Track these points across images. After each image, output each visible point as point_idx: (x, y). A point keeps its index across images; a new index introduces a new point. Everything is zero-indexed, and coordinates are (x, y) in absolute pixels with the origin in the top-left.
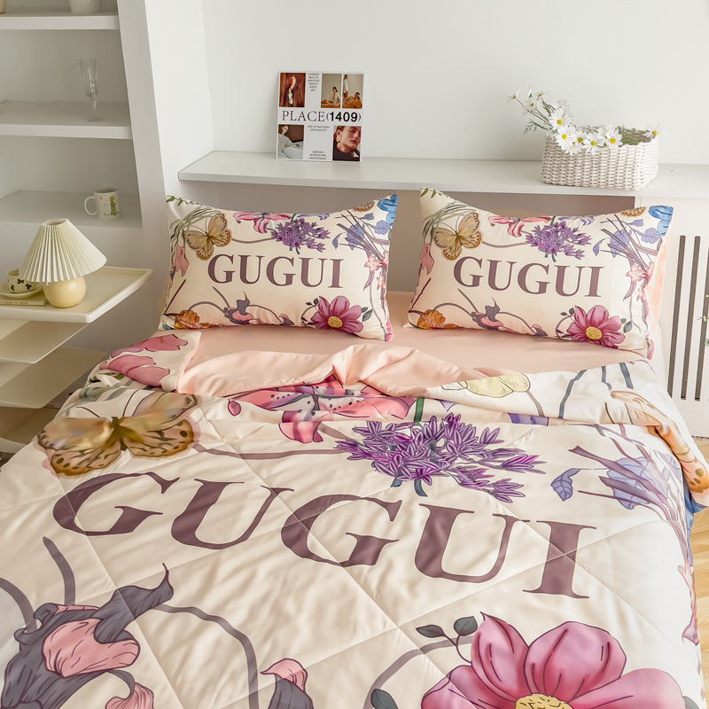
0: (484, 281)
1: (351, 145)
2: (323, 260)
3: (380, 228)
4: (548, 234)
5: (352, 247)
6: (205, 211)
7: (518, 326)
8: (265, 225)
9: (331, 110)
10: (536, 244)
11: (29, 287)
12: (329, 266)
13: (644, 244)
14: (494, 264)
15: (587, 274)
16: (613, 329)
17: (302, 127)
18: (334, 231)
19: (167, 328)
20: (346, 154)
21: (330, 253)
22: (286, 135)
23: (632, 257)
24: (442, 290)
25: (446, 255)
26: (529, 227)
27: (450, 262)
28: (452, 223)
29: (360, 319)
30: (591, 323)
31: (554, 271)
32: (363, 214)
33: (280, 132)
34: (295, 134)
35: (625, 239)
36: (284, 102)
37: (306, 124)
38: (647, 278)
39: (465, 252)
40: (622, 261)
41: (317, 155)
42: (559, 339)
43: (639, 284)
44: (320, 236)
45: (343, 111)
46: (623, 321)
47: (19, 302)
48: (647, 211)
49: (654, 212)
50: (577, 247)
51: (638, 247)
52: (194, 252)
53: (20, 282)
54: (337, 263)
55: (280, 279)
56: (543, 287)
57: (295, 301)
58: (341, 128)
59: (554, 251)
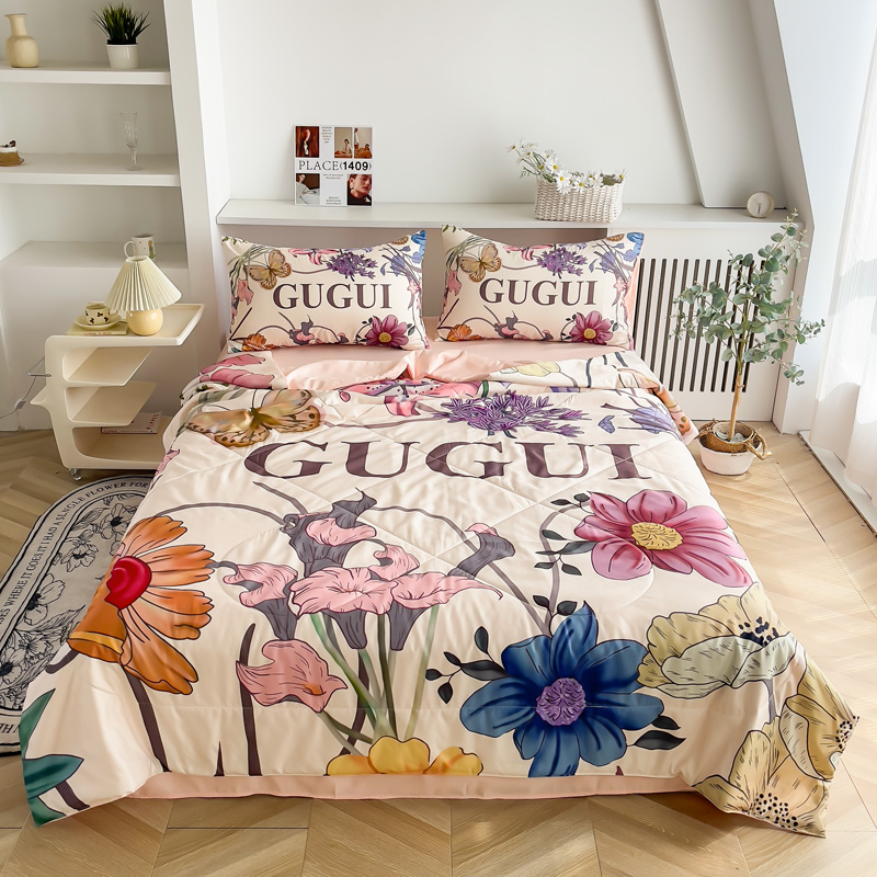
0: (505, 298)
1: (363, 191)
2: (374, 286)
3: (415, 258)
4: (554, 257)
5: (397, 274)
6: (260, 248)
7: (531, 333)
8: (319, 258)
9: (344, 160)
10: (545, 266)
11: (106, 319)
12: (380, 290)
13: (625, 263)
14: (513, 283)
15: (585, 287)
16: (604, 329)
17: (318, 175)
18: (380, 262)
19: (235, 350)
20: (359, 199)
21: (379, 279)
22: (303, 182)
23: (618, 273)
24: (470, 307)
25: (472, 278)
26: (538, 253)
27: (476, 283)
28: (475, 252)
29: (406, 334)
30: (589, 325)
31: (560, 286)
32: (402, 247)
33: (298, 180)
34: (312, 182)
35: (612, 258)
36: (300, 153)
37: (322, 173)
38: (627, 289)
39: (488, 275)
40: (610, 276)
41: (332, 201)
42: (562, 341)
43: (622, 295)
44: (369, 266)
45: (355, 161)
46: (612, 322)
47: (102, 333)
48: (625, 237)
49: (631, 237)
50: (577, 267)
51: (621, 264)
52: (258, 284)
53: (99, 315)
54: (386, 287)
55: (339, 302)
56: (552, 299)
57: (352, 321)
58: (354, 176)
59: (559, 271)
